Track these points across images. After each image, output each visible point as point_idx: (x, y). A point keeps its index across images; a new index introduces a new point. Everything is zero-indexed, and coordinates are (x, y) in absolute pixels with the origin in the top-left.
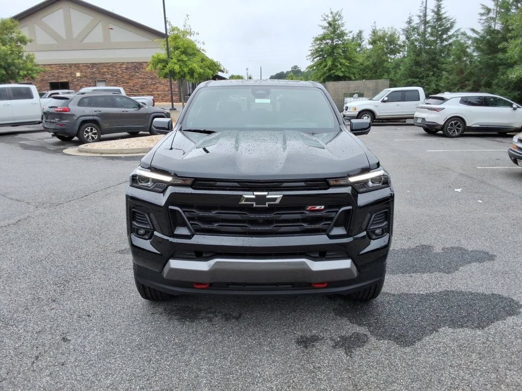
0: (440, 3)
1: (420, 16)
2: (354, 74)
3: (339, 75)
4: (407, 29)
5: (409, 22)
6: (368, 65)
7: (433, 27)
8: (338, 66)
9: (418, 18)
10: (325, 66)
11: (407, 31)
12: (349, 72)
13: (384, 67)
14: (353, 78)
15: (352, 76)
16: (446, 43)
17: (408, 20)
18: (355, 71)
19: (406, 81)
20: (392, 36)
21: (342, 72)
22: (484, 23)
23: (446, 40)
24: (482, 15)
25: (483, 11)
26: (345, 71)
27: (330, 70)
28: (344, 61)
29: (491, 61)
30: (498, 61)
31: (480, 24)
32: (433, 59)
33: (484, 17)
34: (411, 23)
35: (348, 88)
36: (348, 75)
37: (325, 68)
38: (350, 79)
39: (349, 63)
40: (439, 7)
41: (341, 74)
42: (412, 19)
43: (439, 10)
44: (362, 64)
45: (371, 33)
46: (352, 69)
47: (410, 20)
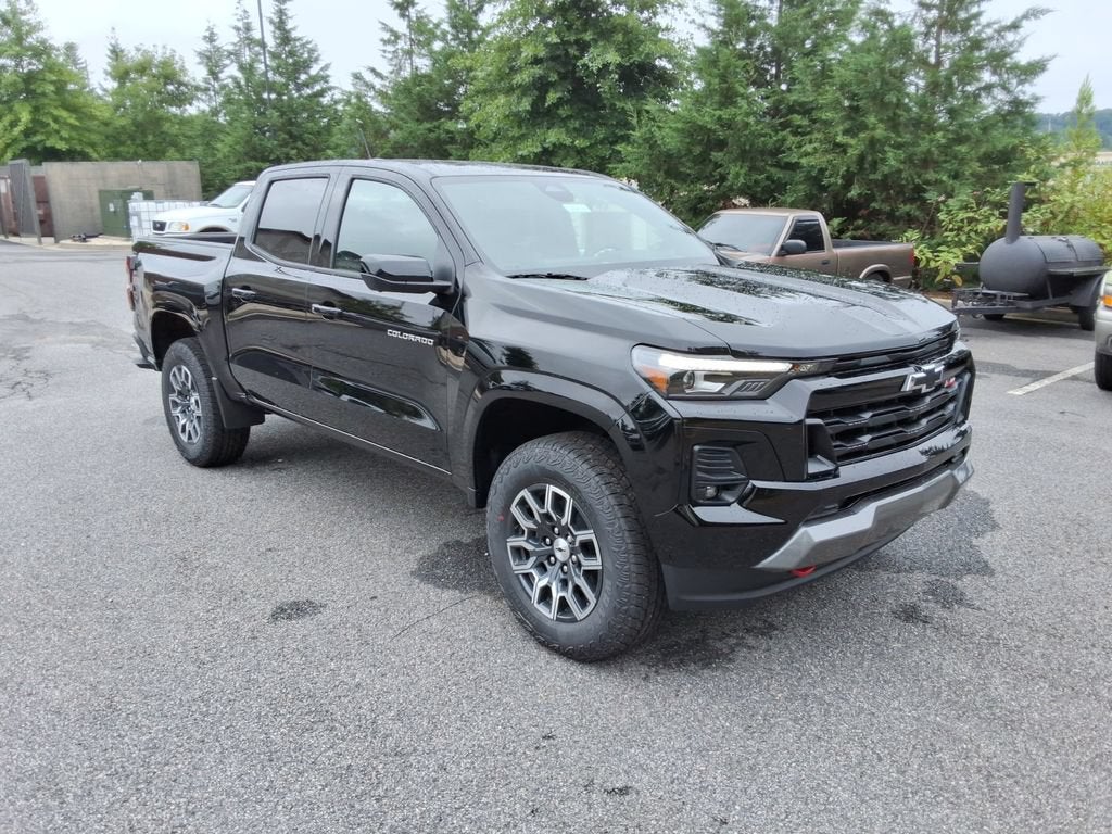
0: (283, 7)
1: (237, 29)
2: (93, 145)
3: (58, 147)
4: (208, 54)
5: (211, 38)
6: (123, 127)
7: (274, 56)
8: (48, 124)
9: (234, 32)
10: (13, 124)
11: (209, 58)
12: (80, 140)
13: (162, 133)
14: (95, 156)
15: (89, 150)
16: (309, 91)
17: (207, 34)
18: (95, 138)
19: (242, 167)
20: (166, 64)
21: (62, 139)
22: (391, 59)
23: (306, 85)
24: (386, 42)
25: (387, 36)
26: (71, 139)
27: (27, 133)
28: (64, 114)
29: (432, 135)
30: (443, 136)
31: (385, 61)
32: (291, 123)
33: (390, 48)
34: (215, 41)
35: (104, 178)
36: (79, 148)
37: (16, 129)
38: (85, 157)
39: (76, 119)
40: (281, 13)
41: (62, 146)
42: (215, 31)
43: (282, 22)
44: (106, 124)
45: (109, 54)
46: (87, 134)
47: (212, 33)
